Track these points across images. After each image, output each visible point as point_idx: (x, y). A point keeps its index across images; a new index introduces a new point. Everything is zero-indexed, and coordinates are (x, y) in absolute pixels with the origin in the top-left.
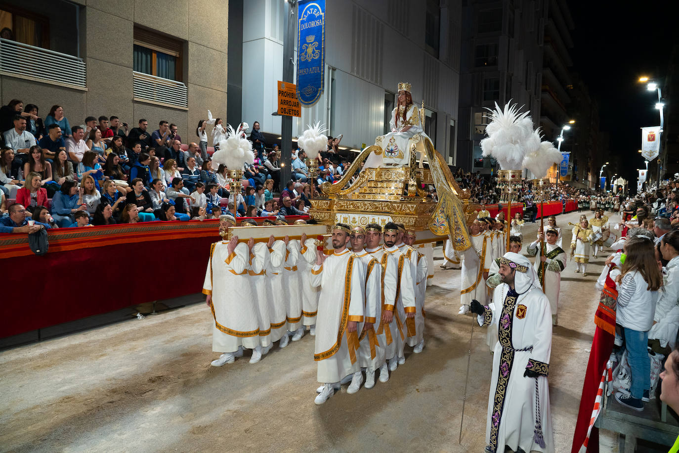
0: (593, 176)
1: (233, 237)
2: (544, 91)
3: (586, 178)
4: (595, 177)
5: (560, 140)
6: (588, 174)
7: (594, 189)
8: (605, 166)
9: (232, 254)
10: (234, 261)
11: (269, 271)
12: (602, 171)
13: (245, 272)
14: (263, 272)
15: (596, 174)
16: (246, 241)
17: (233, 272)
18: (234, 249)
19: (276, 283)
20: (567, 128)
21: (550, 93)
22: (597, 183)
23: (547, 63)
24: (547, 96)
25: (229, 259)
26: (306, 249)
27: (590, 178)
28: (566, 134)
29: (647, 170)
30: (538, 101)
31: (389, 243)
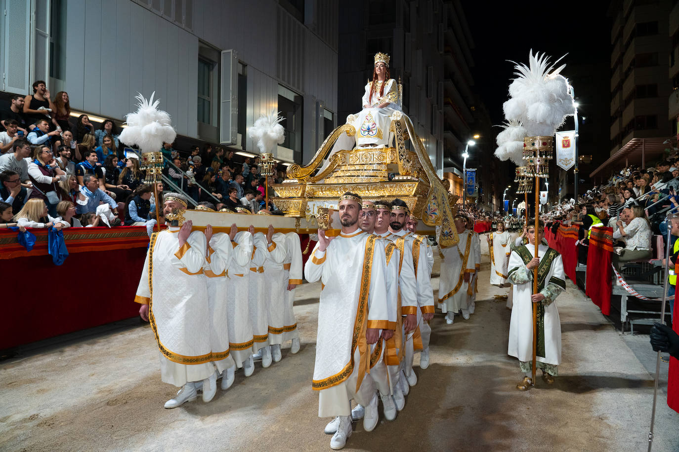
0: (497, 199)
1: (186, 221)
2: (446, 104)
3: (491, 202)
4: (499, 200)
5: (465, 156)
6: (492, 198)
7: (498, 212)
8: (507, 189)
9: (186, 246)
10: (188, 254)
11: (231, 272)
12: (505, 195)
13: (201, 271)
14: (225, 273)
15: (500, 198)
16: (202, 229)
17: (185, 270)
18: (187, 238)
19: (241, 288)
20: (471, 143)
21: (452, 106)
22: (501, 206)
23: (449, 75)
24: (449, 109)
25: (181, 251)
26: (275, 245)
27: (494, 202)
28: (471, 150)
29: (548, 192)
30: (440, 112)
31: (396, 224)
